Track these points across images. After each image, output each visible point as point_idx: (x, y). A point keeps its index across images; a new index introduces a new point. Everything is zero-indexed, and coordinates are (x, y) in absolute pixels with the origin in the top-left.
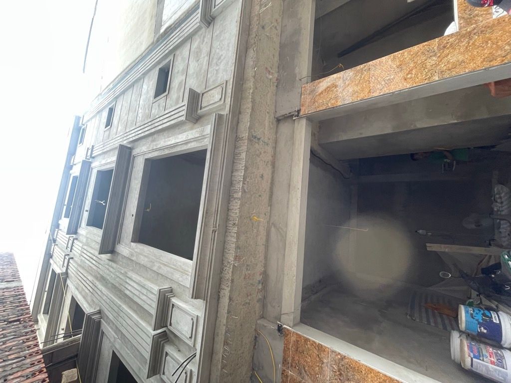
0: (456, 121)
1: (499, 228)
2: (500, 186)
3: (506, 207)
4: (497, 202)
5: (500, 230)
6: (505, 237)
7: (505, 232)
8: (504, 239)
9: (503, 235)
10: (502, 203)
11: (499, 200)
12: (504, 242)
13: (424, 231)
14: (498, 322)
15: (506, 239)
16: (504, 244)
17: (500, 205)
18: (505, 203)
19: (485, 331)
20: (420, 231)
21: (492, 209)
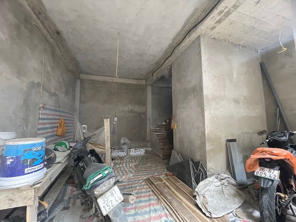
0: (206, 133)
1: (121, 152)
2: (144, 151)
3: (133, 154)
4: (135, 150)
5: (120, 152)
6: (116, 154)
7: (119, 154)
8: (115, 154)
9: (117, 153)
10: (135, 152)
11: (136, 151)
12: (114, 154)
13: (116, 120)
14: (26, 172)
15: (115, 155)
16: (112, 154)
17: (133, 151)
18: (135, 153)
19: (8, 163)
20: (116, 118)
21: (131, 148)
